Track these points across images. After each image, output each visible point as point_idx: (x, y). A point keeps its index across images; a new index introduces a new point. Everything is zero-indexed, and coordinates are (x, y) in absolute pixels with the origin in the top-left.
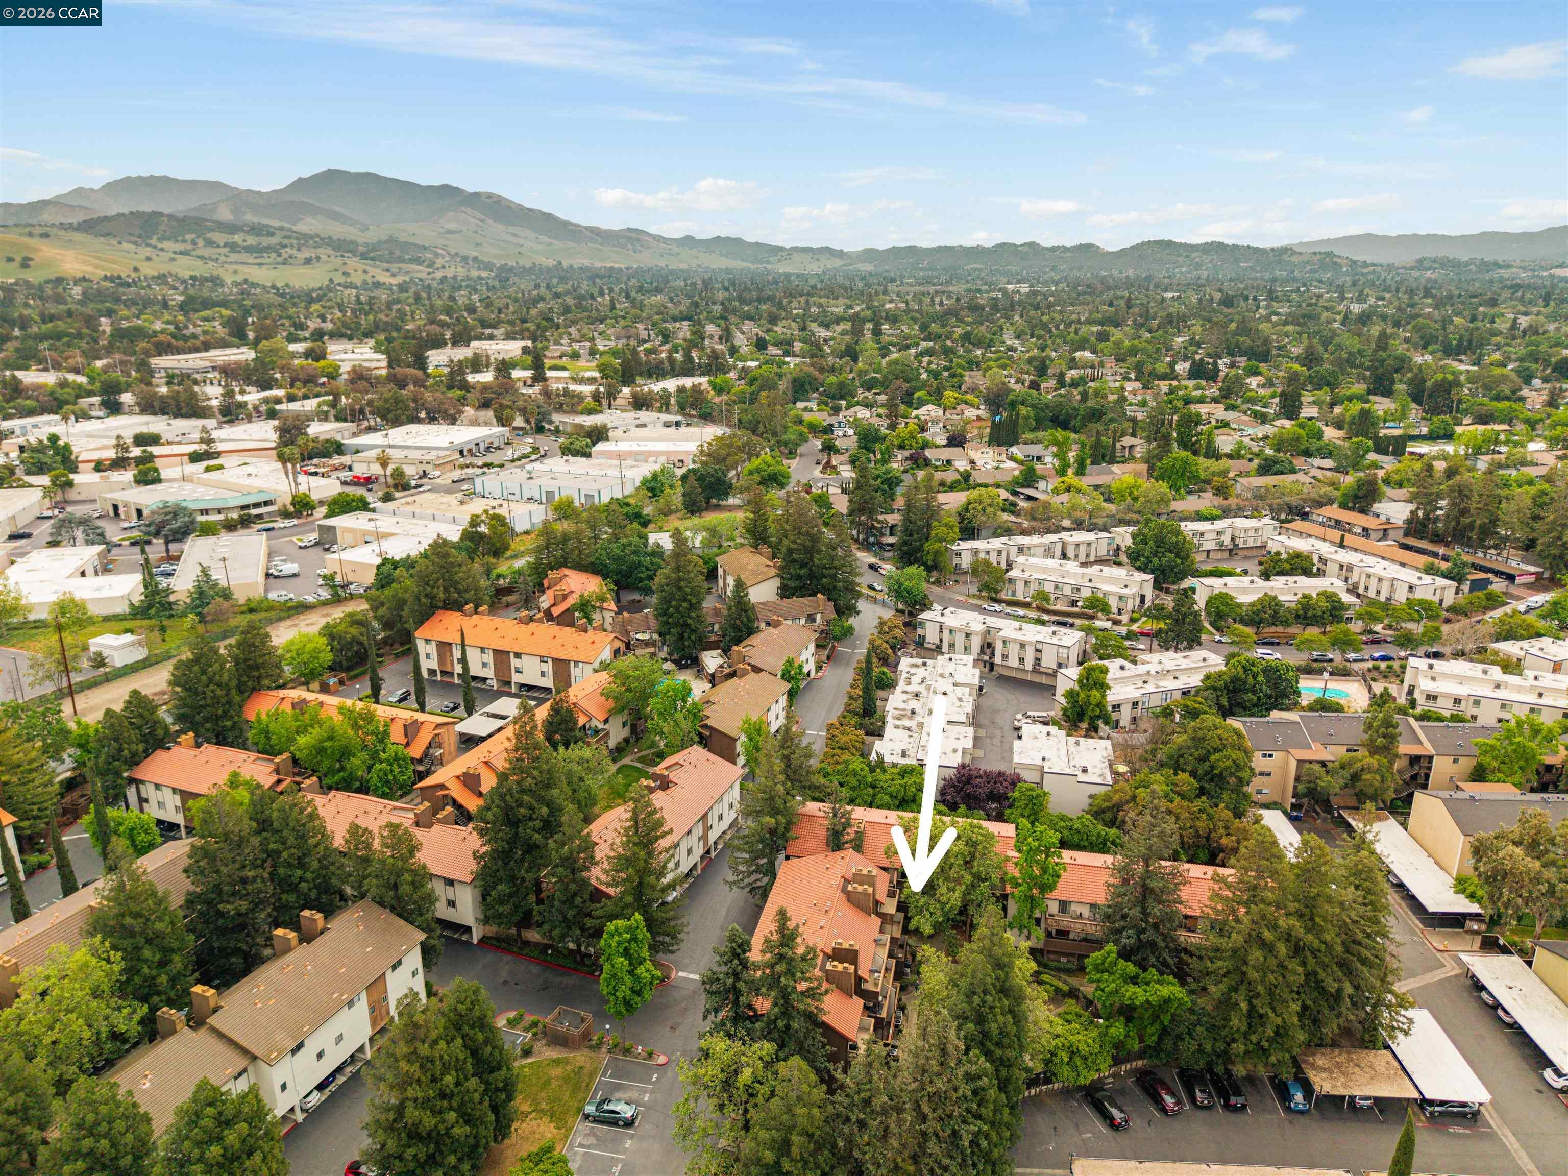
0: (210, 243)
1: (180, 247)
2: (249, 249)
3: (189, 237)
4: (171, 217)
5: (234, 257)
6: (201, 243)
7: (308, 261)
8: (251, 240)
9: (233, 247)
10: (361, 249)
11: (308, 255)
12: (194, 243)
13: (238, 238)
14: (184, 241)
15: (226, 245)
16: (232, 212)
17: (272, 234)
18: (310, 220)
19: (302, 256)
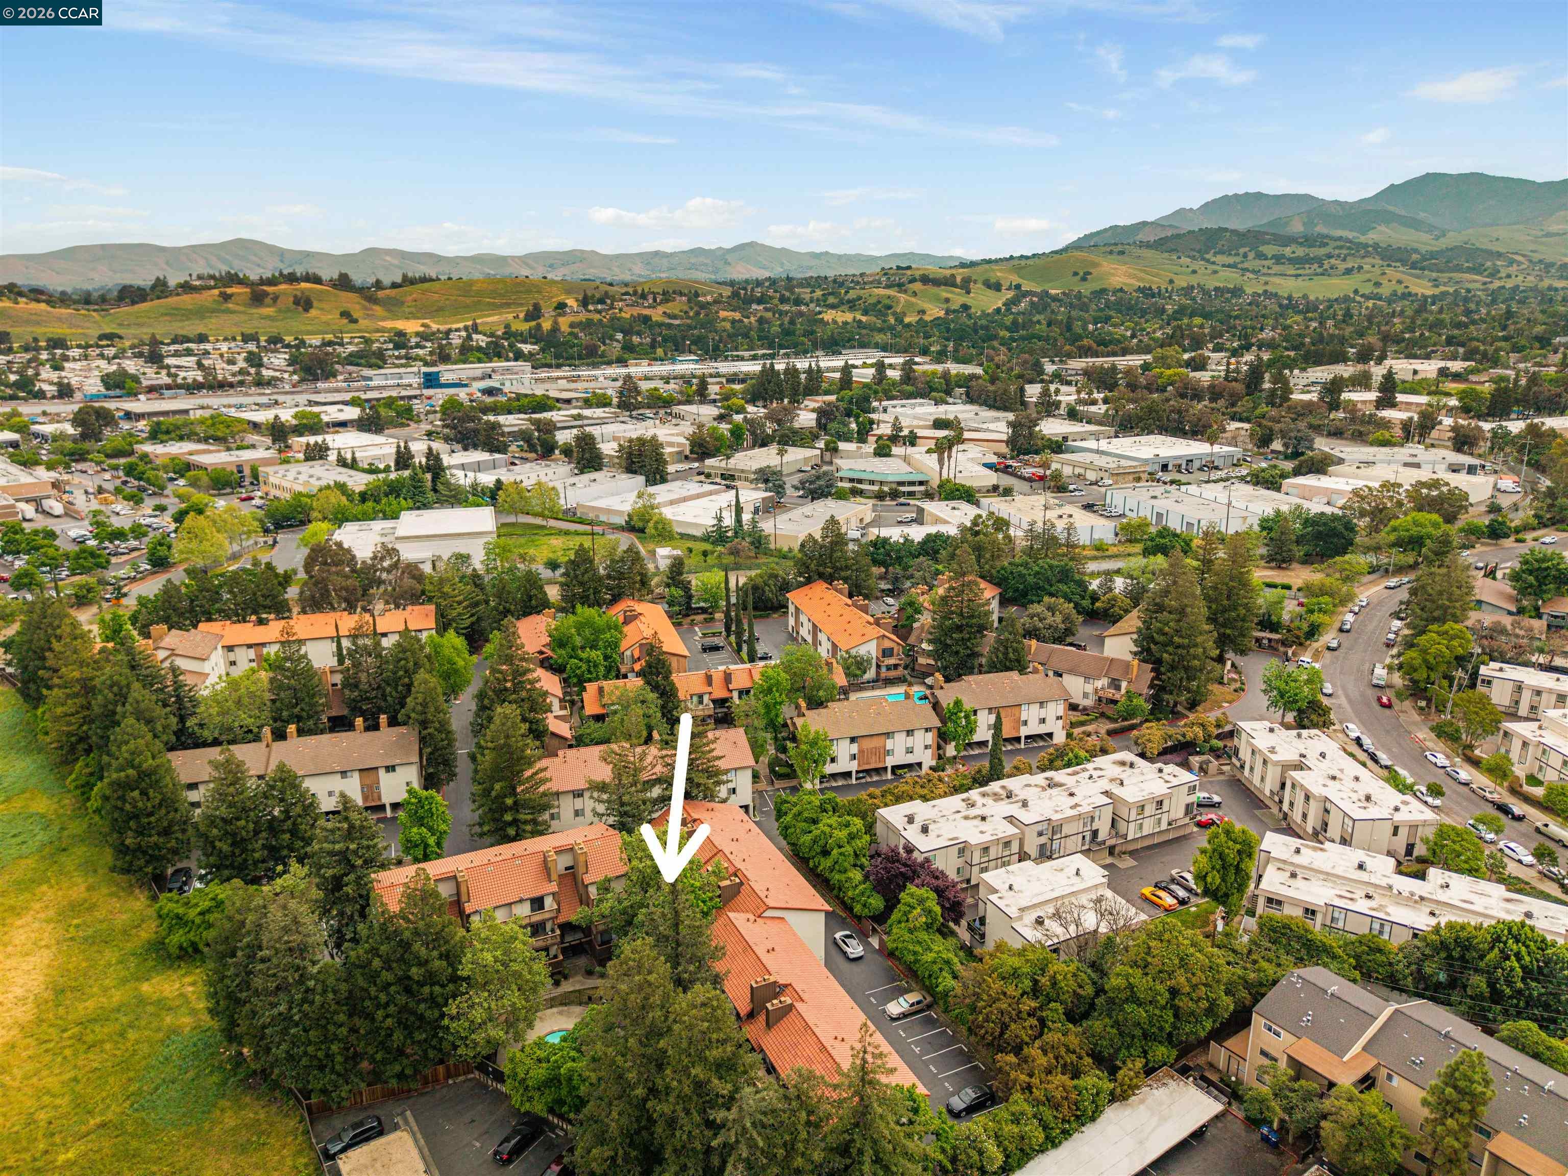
0: (1261, 256)
1: (1231, 260)
2: (1292, 261)
3: (1242, 251)
4: (1234, 232)
5: (1276, 269)
6: (1251, 255)
7: (1348, 272)
8: (1300, 252)
9: (1279, 259)
10: (1415, 257)
11: (1350, 266)
12: (1245, 256)
13: (1287, 251)
14: (1237, 254)
15: (1274, 257)
16: (1304, 224)
17: (1325, 245)
18: (1382, 228)
19: (1342, 266)
